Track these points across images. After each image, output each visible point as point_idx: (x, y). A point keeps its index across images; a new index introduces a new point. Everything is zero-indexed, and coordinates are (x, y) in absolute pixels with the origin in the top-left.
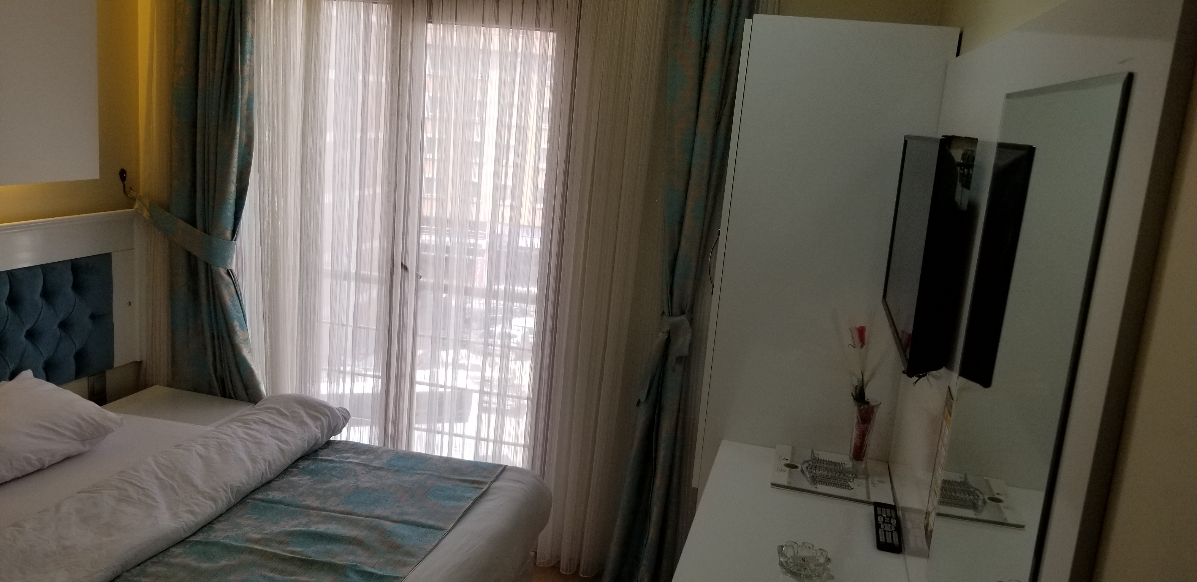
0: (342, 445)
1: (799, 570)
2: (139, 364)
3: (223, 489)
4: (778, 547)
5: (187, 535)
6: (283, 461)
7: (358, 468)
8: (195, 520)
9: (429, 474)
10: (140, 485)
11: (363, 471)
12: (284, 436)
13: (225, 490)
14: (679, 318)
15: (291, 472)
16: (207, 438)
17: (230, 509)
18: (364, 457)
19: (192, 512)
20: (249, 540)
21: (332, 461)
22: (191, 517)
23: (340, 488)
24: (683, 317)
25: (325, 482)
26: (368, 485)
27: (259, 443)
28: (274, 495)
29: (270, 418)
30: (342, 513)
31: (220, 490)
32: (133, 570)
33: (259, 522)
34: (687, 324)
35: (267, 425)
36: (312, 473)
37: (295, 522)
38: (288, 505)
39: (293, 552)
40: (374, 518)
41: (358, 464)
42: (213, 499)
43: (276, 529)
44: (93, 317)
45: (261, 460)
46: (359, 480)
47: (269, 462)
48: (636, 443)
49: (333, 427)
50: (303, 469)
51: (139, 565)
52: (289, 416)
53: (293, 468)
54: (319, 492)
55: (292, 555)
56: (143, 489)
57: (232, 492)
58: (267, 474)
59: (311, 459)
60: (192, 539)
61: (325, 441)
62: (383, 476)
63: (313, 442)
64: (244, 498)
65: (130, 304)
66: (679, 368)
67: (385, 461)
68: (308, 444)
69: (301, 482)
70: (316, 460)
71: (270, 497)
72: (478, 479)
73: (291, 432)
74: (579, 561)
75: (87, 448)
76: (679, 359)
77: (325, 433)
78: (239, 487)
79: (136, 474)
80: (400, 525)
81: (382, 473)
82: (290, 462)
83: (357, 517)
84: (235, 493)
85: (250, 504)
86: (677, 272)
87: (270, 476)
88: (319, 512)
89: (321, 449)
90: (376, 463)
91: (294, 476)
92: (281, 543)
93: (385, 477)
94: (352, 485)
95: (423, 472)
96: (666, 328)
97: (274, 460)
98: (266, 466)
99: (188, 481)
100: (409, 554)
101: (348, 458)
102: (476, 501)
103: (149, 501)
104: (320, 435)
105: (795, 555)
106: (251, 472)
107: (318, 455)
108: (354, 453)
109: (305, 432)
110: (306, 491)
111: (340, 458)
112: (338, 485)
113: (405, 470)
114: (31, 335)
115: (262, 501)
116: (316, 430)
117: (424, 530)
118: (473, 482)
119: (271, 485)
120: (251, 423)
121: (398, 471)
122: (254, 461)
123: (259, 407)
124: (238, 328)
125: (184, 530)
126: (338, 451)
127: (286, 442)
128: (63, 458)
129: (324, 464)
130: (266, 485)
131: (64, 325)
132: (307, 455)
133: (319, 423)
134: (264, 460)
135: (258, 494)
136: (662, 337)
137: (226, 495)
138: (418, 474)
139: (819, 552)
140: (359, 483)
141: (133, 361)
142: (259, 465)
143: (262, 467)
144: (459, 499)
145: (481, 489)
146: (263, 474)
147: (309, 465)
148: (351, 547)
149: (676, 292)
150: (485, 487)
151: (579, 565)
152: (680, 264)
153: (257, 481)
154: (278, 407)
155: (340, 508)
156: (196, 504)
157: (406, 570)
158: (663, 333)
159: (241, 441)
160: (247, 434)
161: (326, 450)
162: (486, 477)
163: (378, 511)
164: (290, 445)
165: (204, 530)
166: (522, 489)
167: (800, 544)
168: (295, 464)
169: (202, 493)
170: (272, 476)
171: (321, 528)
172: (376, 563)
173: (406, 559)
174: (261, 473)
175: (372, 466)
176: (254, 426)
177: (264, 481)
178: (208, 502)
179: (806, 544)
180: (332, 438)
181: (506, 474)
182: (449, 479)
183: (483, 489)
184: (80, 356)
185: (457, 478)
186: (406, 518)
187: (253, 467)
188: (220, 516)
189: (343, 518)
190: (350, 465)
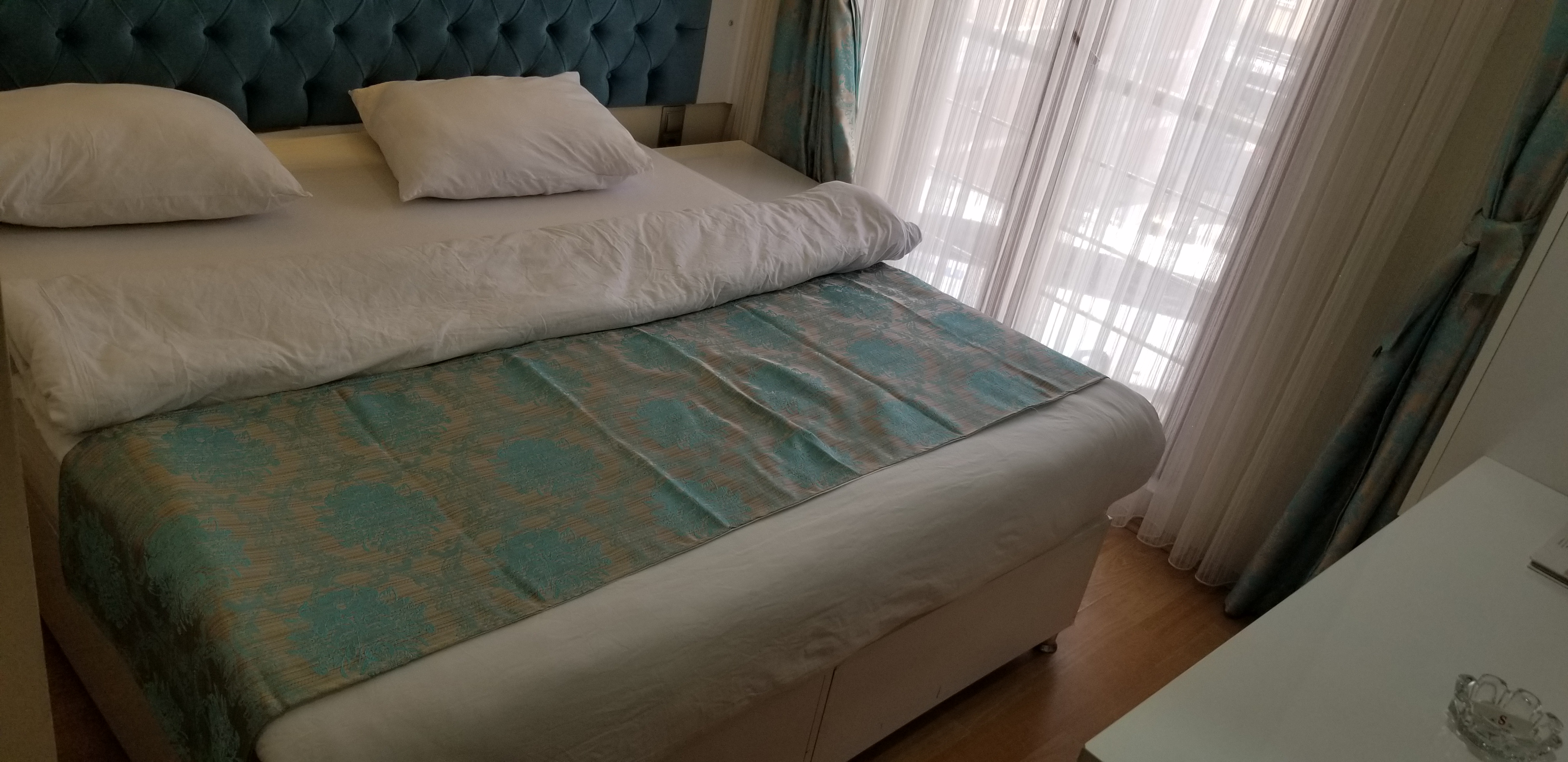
0: (896, 275)
1: (1481, 734)
2: (728, 106)
3: (706, 279)
4: (1462, 676)
5: (637, 322)
6: (802, 270)
7: (896, 311)
8: (653, 307)
9: (986, 351)
10: (612, 243)
11: (901, 318)
12: (820, 239)
13: (707, 282)
14: (1506, 226)
15: (810, 288)
16: (725, 211)
17: (707, 309)
18: (913, 300)
19: (654, 296)
20: (704, 355)
21: (868, 291)
22: (649, 301)
23: (857, 329)
24: (1515, 227)
25: (843, 315)
26: (896, 337)
27: (782, 237)
28: (772, 309)
29: (815, 209)
30: (839, 361)
31: (702, 280)
32: (551, 342)
33: (732, 337)
34: (1518, 241)
35: (807, 219)
36: (836, 298)
37: (775, 352)
38: (781, 329)
39: (745, 388)
40: (874, 383)
41: (899, 306)
42: (687, 288)
43: (746, 352)
44: (680, 28)
45: (773, 259)
46: (886, 326)
47: (782, 265)
48: (1350, 416)
49: (889, 247)
50: (825, 289)
51: (561, 338)
52: (839, 214)
53: (815, 284)
54: (828, 325)
55: (743, 393)
56: (612, 247)
57: (716, 289)
58: (773, 281)
59: (845, 280)
60: (641, 329)
61: (872, 261)
62: (922, 333)
63: (853, 258)
64: (734, 301)
65: (731, 23)
66: (1474, 314)
67: (937, 314)
68: (845, 258)
69: (814, 305)
70: (850, 282)
71: (765, 311)
72: (1053, 382)
73: (831, 235)
74: (1203, 555)
75: (603, 185)
76: (1480, 299)
77: (875, 251)
78: (728, 284)
79: (613, 227)
80: (903, 405)
81: (924, 329)
82: (811, 275)
83: (855, 374)
84: (720, 290)
85: (736, 311)
86: (1536, 140)
87: (777, 284)
88: (812, 350)
89: (866, 271)
90: (924, 313)
91: (811, 295)
92: (740, 372)
93: (924, 334)
94: (874, 330)
95: (979, 346)
96: (1473, 239)
97: (790, 265)
98: (775, 269)
99: (670, 255)
100: (891, 448)
101: (893, 294)
102: (1028, 411)
103: (612, 265)
104: (866, 252)
105: (1494, 702)
106: (752, 271)
107: (856, 277)
108: (904, 291)
109: (848, 241)
110: (814, 318)
111: (881, 291)
112: (856, 324)
113: (956, 335)
114: (599, 31)
115: (753, 312)
116: (864, 242)
117: (929, 422)
118: (1042, 383)
119: (775, 295)
120: (790, 210)
121: (946, 332)
122: (763, 257)
123: (811, 193)
124: (843, 86)
125: (634, 316)
126: (885, 281)
127: (816, 246)
128: (571, 189)
129: (857, 291)
130: (769, 293)
131: (642, 29)
132: (843, 274)
133: (872, 234)
134: (777, 260)
135: (754, 302)
136: (1461, 251)
137: (706, 288)
138: (972, 346)
139: (1545, 720)
140: (884, 332)
141: (722, 101)
142: (766, 263)
143: (771, 267)
144: (1008, 399)
145: (1048, 396)
146: (768, 276)
147: (837, 287)
148: (822, 409)
149: (1518, 177)
150: (1055, 396)
151: (1199, 563)
152: (1545, 125)
153: (756, 285)
154: (832, 199)
155: (839, 355)
156: (663, 287)
157: (869, 466)
158: (1466, 245)
159: (762, 228)
160: (776, 222)
161: (871, 275)
162: (1065, 383)
163: (887, 376)
164: (821, 255)
165: (663, 323)
166: (1112, 419)
167: (1513, 687)
168: (819, 279)
169: (677, 276)
170: (781, 285)
171: (798, 371)
172: (840, 443)
173: (880, 451)
174: (766, 275)
175: (917, 315)
176: (791, 214)
177: (768, 288)
178: (680, 290)
179: (1525, 694)
180: (887, 262)
181: (1100, 390)
182: (1009, 367)
183: (1050, 397)
184: (655, 75)
185: (1022, 370)
186: (918, 398)
187: (759, 266)
188: (693, 313)
189: (835, 369)
190: (888, 304)
